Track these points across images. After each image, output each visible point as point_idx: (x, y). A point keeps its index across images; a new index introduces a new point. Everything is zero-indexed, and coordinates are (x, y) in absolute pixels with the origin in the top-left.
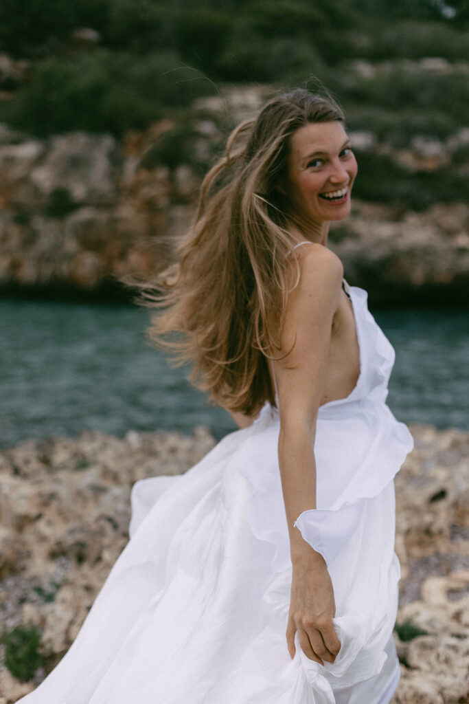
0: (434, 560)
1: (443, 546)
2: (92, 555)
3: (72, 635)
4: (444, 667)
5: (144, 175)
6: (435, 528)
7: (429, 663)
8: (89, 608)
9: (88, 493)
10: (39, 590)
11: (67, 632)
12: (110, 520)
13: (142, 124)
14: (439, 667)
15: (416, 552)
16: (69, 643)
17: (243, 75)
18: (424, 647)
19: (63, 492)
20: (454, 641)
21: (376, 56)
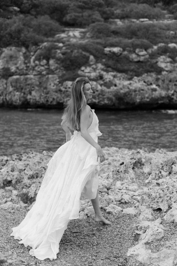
0: (119, 178)
1: (122, 175)
2: (40, 176)
3: (37, 192)
4: (116, 195)
5: (37, 62)
6: (120, 171)
7: (113, 194)
8: (40, 187)
9: (37, 164)
10: (26, 186)
11: (35, 193)
12: (44, 168)
13: (36, 44)
14: (115, 195)
15: (115, 176)
16: (36, 194)
17: (73, 24)
18: (112, 191)
19: (30, 163)
20: (119, 190)
21: (122, 18)
